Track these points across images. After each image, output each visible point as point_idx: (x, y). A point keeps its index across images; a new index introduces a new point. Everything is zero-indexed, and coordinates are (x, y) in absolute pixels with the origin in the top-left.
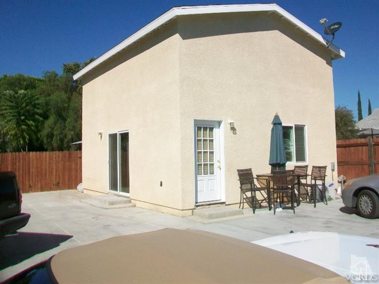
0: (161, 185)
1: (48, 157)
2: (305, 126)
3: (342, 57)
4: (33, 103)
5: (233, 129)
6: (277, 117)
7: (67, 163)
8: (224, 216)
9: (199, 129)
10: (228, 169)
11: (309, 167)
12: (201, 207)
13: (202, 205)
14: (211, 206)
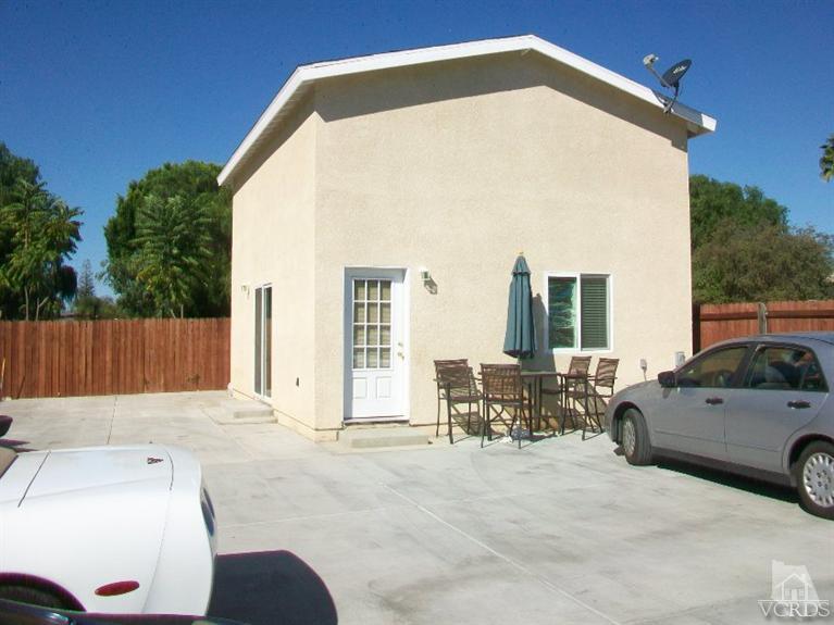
0: (298, 384)
1: (178, 327)
2: (608, 276)
3: (708, 131)
4: (195, 222)
5: (430, 284)
6: (521, 261)
7: (214, 342)
8: (386, 445)
9: (359, 284)
10: (417, 359)
11: (592, 360)
12: (356, 427)
13: (358, 423)
14: (378, 425)
